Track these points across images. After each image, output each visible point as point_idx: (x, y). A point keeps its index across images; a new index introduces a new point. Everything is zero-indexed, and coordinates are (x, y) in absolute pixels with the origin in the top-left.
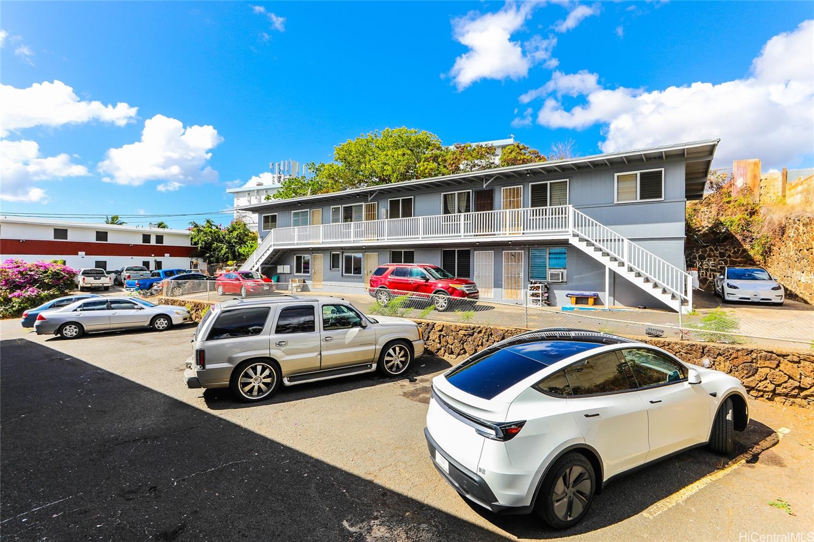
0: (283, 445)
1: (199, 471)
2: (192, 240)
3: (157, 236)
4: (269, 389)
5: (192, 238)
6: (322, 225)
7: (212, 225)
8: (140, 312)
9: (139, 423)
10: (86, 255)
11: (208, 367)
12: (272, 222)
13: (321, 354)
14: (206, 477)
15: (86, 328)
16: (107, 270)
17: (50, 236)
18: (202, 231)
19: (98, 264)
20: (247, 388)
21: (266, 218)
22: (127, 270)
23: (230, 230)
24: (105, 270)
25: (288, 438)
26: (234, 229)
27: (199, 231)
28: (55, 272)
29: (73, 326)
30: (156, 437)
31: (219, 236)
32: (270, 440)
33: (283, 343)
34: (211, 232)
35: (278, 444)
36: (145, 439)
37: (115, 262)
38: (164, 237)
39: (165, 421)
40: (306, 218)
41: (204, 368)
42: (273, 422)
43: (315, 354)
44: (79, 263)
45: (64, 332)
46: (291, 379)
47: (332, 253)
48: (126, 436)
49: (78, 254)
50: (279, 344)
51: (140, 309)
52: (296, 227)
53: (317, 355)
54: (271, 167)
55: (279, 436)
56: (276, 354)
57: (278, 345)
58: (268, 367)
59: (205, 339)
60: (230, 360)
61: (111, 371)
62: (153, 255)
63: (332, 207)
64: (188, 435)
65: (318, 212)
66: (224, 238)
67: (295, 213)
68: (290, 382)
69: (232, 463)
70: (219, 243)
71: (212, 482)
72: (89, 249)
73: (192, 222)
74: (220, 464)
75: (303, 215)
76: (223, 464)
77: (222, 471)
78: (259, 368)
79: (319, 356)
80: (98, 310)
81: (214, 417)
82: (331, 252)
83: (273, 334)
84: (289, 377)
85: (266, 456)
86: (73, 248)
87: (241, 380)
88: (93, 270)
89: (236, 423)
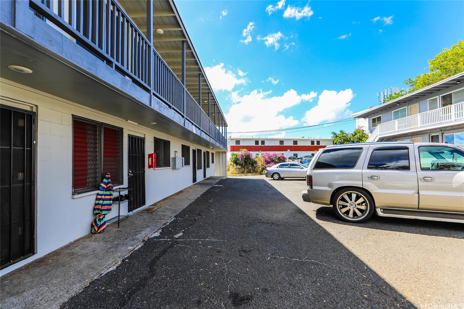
0: (367, 266)
1: (288, 256)
2: (333, 142)
3: (317, 141)
4: (363, 215)
5: (333, 141)
6: (419, 114)
7: (343, 133)
8: (302, 170)
9: (276, 215)
10: (290, 151)
11: (314, 188)
12: (378, 121)
13: (418, 193)
14: (290, 264)
15: (282, 176)
16: (298, 158)
17: (278, 144)
18: (338, 136)
19: (294, 155)
20: (344, 210)
21: (374, 121)
22: (305, 157)
23: (354, 134)
24: (297, 157)
25: (374, 261)
26: (356, 134)
27: (337, 137)
28: (279, 157)
29: (277, 175)
30: (278, 225)
31: (347, 139)
32: (354, 256)
33: (375, 177)
34: (343, 136)
35: (362, 262)
36: (273, 224)
37: (301, 154)
38: (320, 142)
39: (288, 218)
40: (404, 113)
41: (312, 188)
42: (362, 242)
43: (412, 192)
44: (288, 154)
45: (274, 177)
46: (385, 210)
47: (431, 135)
48: (266, 220)
49: (287, 151)
50: (372, 178)
51: (302, 168)
52: (396, 120)
53: (414, 193)
54: (378, 95)
55: (366, 255)
56: (370, 186)
57: (370, 179)
58: (362, 196)
59: (312, 168)
60: (330, 185)
61: (280, 192)
62: (316, 151)
63: (428, 100)
64: (295, 229)
65: (415, 106)
66: (350, 139)
67: (394, 112)
68: (384, 213)
69: (314, 262)
70: (347, 142)
71: (291, 270)
72: (291, 148)
73: (333, 132)
74: (304, 258)
75: (402, 112)
76: (307, 259)
77: (303, 264)
78: (354, 196)
79: (417, 195)
80: (285, 168)
81: (317, 224)
82: (429, 135)
83: (365, 169)
84: (383, 209)
85: (346, 269)
86: (285, 148)
87: (339, 203)
88: (292, 157)
89: (330, 233)
